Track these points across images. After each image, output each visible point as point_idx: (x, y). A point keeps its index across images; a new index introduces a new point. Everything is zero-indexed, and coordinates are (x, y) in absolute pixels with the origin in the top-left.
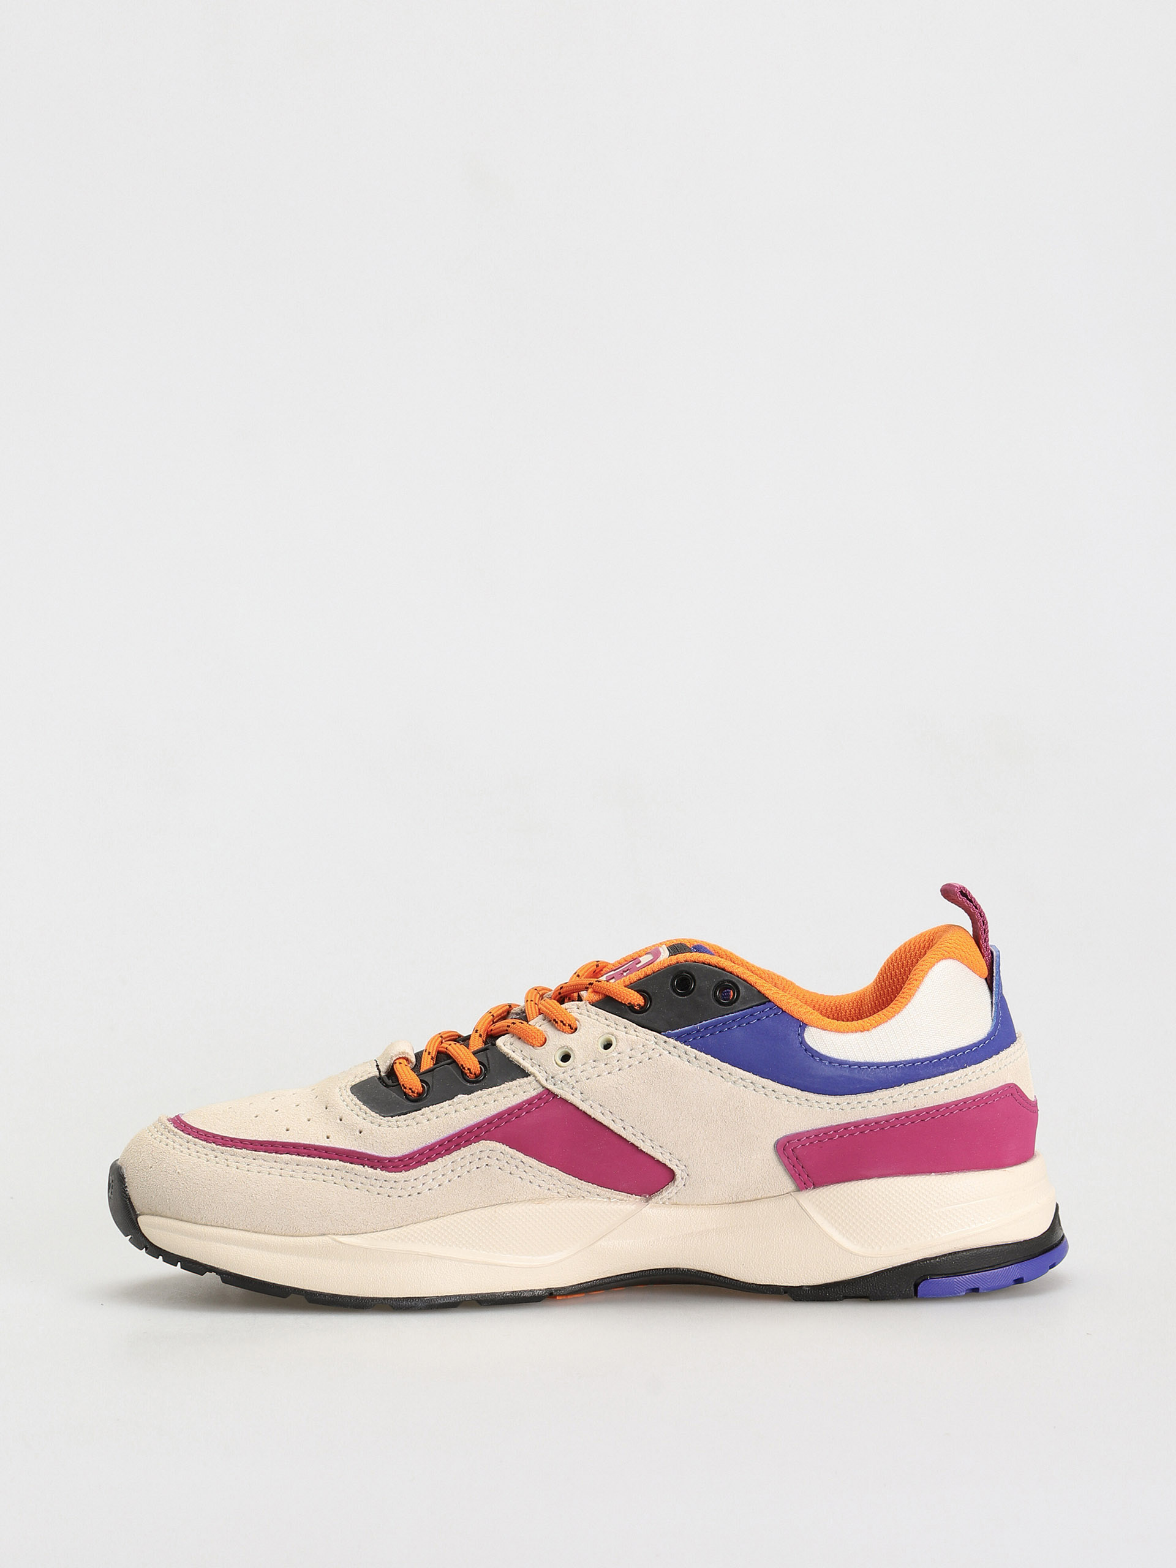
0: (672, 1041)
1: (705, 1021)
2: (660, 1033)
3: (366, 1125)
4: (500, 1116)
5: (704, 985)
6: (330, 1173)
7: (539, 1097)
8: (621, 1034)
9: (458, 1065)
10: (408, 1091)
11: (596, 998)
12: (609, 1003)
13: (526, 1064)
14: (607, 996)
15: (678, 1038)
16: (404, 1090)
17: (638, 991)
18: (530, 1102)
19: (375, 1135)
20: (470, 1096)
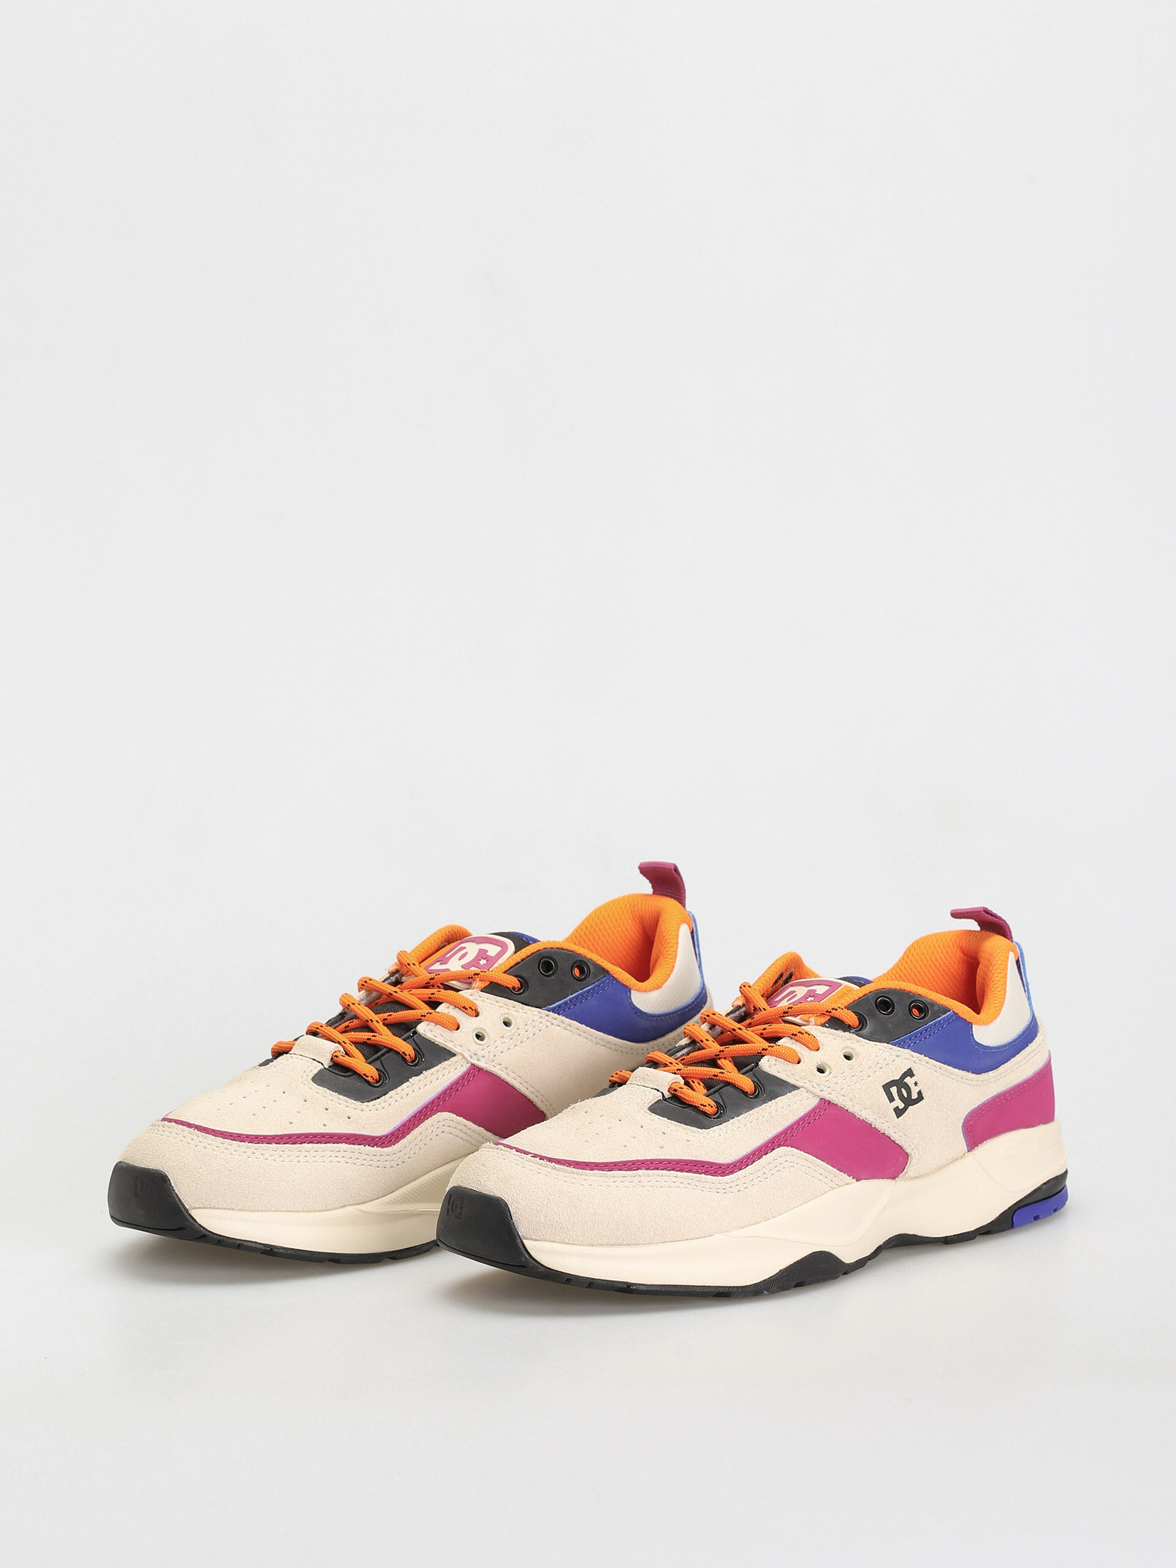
0: (551, 1013)
1: (571, 995)
2: (541, 1008)
3: (350, 1111)
4: (444, 1092)
5: (564, 965)
6: (340, 1155)
7: (468, 1073)
8: (512, 1011)
9: (399, 1053)
10: (370, 1079)
11: (483, 985)
12: (494, 988)
13: (450, 1046)
14: (491, 982)
15: (553, 1010)
16: (366, 1078)
17: (514, 976)
18: (463, 1077)
19: (363, 1118)
20: (419, 1077)
